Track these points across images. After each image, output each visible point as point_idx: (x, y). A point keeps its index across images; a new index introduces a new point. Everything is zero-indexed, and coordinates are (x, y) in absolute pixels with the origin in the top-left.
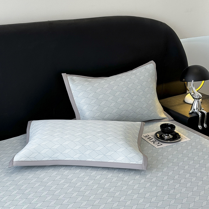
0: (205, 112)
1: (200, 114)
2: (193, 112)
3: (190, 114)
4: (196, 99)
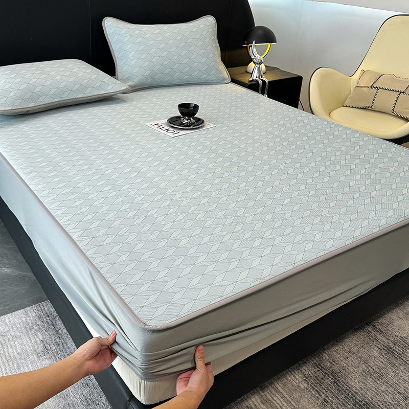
0: (267, 80)
1: (260, 82)
2: (253, 80)
3: (250, 81)
4: (257, 64)
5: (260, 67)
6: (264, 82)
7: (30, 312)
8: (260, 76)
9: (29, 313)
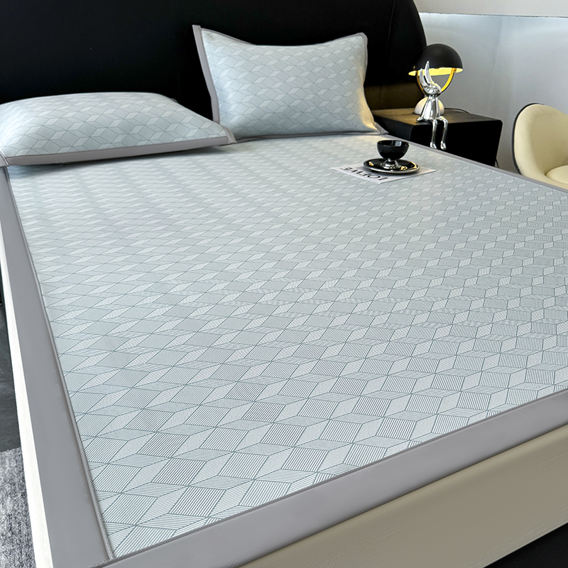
4: (431, 95)
5: (435, 101)
6: (440, 123)
7: (10, 460)
8: (435, 115)
9: (7, 461)
